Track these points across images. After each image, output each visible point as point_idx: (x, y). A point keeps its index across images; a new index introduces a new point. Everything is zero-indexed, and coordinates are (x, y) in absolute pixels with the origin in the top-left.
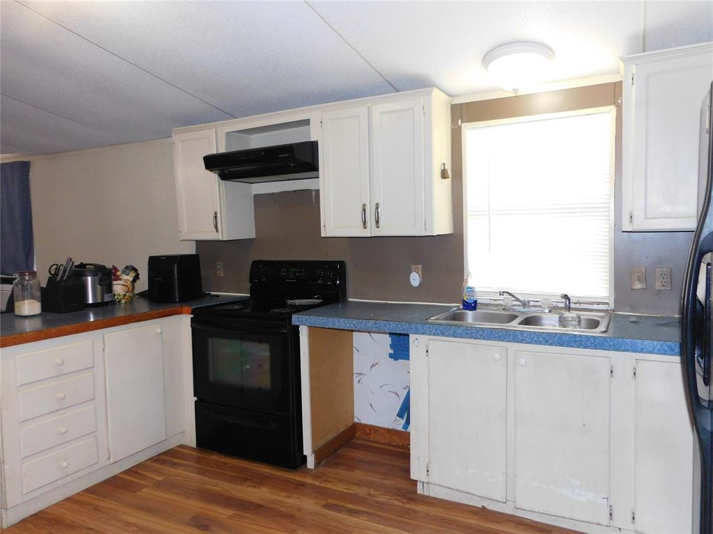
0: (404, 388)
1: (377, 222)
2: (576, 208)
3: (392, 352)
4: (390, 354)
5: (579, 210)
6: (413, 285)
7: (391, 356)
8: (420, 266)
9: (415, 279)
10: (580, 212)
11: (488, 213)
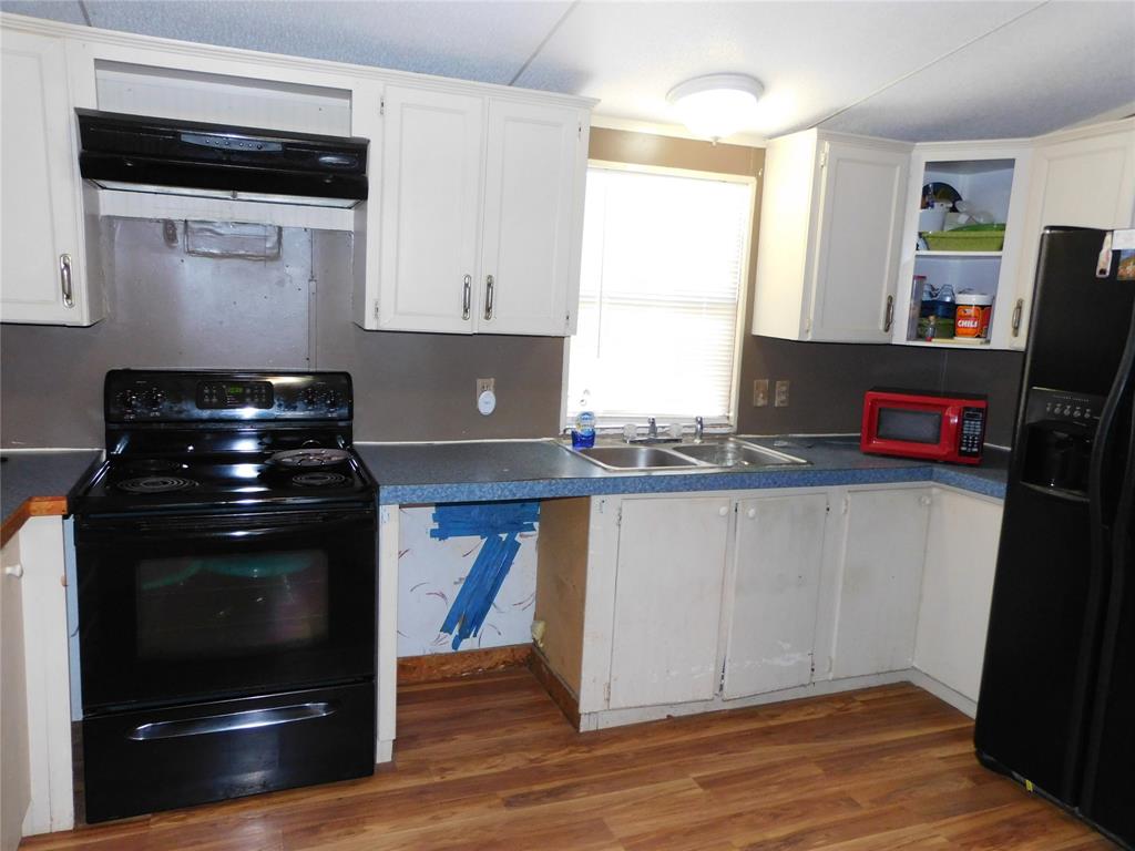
0: (456, 583)
1: (488, 309)
2: (702, 303)
3: (436, 526)
4: (432, 531)
5: (705, 305)
6: (482, 411)
7: (434, 534)
8: (492, 380)
9: (487, 402)
10: (707, 308)
11: (597, 300)
